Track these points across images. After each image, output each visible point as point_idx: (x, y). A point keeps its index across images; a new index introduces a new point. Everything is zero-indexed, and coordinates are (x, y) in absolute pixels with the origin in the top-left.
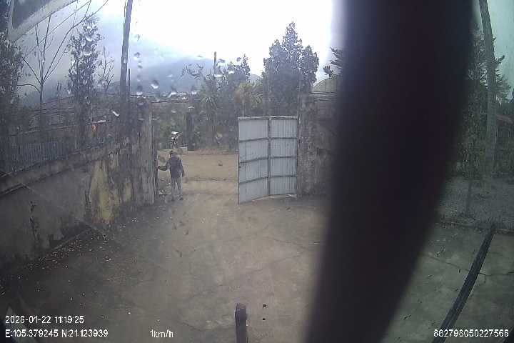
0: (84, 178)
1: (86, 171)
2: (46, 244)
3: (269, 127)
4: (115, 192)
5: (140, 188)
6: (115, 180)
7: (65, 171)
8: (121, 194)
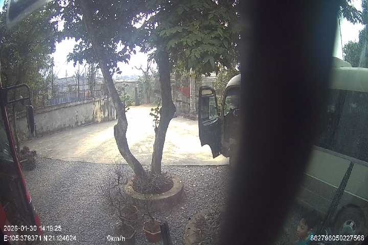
0: (93, 106)
1: (94, 104)
2: (80, 124)
4: (102, 113)
5: (111, 113)
6: (103, 108)
7: (87, 103)
8: (104, 114)
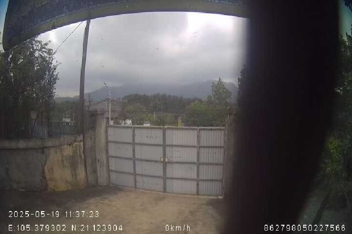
3: (198, 137)
